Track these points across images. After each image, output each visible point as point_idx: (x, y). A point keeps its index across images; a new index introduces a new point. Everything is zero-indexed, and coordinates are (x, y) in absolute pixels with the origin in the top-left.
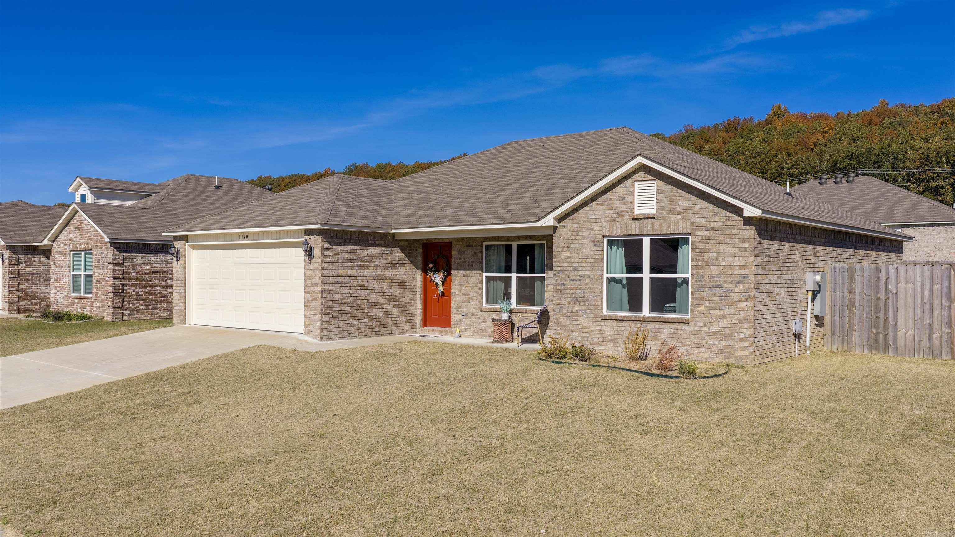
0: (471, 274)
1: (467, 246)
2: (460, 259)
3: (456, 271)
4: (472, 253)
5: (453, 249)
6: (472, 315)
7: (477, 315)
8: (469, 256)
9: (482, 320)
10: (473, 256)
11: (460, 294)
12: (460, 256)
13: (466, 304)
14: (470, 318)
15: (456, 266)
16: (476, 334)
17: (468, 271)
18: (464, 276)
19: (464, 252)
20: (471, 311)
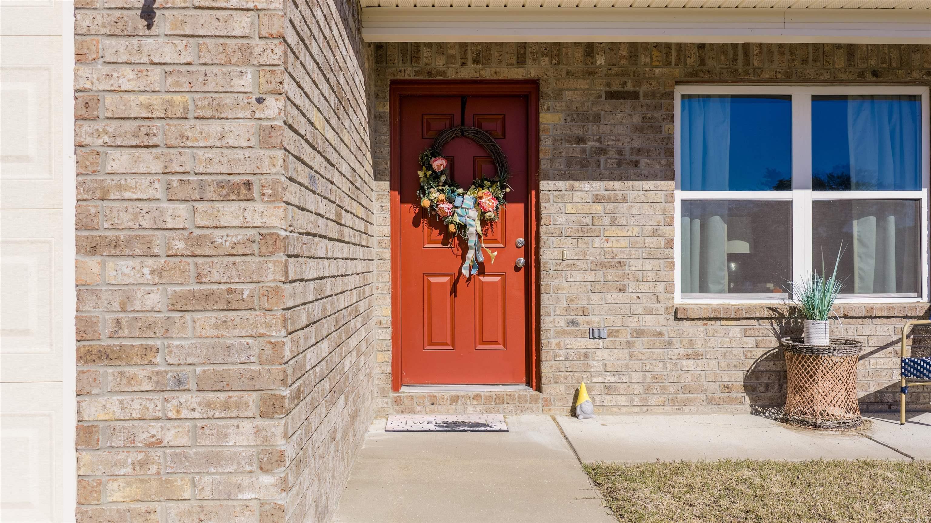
0: (631, 195)
1: (612, 95)
2: (580, 140)
3: (562, 184)
4: (637, 119)
5: (545, 104)
6: (639, 333)
7: (660, 334)
8: (620, 130)
9: (683, 351)
10: (638, 129)
11: (582, 264)
12: (577, 131)
13: (611, 297)
14: (630, 345)
15: (560, 165)
16: (653, 400)
17: (617, 184)
18: (597, 200)
19: (597, 118)
20: (633, 323)
